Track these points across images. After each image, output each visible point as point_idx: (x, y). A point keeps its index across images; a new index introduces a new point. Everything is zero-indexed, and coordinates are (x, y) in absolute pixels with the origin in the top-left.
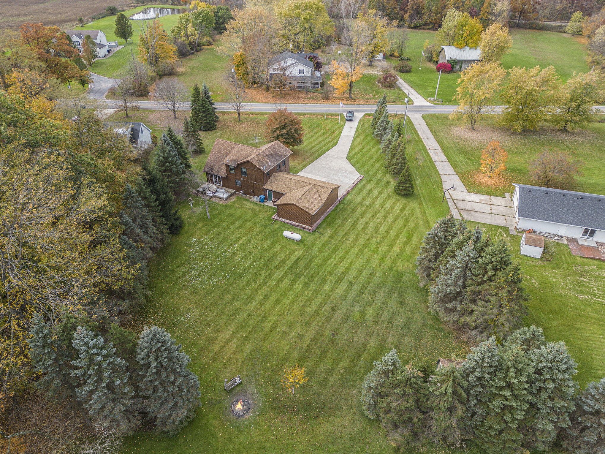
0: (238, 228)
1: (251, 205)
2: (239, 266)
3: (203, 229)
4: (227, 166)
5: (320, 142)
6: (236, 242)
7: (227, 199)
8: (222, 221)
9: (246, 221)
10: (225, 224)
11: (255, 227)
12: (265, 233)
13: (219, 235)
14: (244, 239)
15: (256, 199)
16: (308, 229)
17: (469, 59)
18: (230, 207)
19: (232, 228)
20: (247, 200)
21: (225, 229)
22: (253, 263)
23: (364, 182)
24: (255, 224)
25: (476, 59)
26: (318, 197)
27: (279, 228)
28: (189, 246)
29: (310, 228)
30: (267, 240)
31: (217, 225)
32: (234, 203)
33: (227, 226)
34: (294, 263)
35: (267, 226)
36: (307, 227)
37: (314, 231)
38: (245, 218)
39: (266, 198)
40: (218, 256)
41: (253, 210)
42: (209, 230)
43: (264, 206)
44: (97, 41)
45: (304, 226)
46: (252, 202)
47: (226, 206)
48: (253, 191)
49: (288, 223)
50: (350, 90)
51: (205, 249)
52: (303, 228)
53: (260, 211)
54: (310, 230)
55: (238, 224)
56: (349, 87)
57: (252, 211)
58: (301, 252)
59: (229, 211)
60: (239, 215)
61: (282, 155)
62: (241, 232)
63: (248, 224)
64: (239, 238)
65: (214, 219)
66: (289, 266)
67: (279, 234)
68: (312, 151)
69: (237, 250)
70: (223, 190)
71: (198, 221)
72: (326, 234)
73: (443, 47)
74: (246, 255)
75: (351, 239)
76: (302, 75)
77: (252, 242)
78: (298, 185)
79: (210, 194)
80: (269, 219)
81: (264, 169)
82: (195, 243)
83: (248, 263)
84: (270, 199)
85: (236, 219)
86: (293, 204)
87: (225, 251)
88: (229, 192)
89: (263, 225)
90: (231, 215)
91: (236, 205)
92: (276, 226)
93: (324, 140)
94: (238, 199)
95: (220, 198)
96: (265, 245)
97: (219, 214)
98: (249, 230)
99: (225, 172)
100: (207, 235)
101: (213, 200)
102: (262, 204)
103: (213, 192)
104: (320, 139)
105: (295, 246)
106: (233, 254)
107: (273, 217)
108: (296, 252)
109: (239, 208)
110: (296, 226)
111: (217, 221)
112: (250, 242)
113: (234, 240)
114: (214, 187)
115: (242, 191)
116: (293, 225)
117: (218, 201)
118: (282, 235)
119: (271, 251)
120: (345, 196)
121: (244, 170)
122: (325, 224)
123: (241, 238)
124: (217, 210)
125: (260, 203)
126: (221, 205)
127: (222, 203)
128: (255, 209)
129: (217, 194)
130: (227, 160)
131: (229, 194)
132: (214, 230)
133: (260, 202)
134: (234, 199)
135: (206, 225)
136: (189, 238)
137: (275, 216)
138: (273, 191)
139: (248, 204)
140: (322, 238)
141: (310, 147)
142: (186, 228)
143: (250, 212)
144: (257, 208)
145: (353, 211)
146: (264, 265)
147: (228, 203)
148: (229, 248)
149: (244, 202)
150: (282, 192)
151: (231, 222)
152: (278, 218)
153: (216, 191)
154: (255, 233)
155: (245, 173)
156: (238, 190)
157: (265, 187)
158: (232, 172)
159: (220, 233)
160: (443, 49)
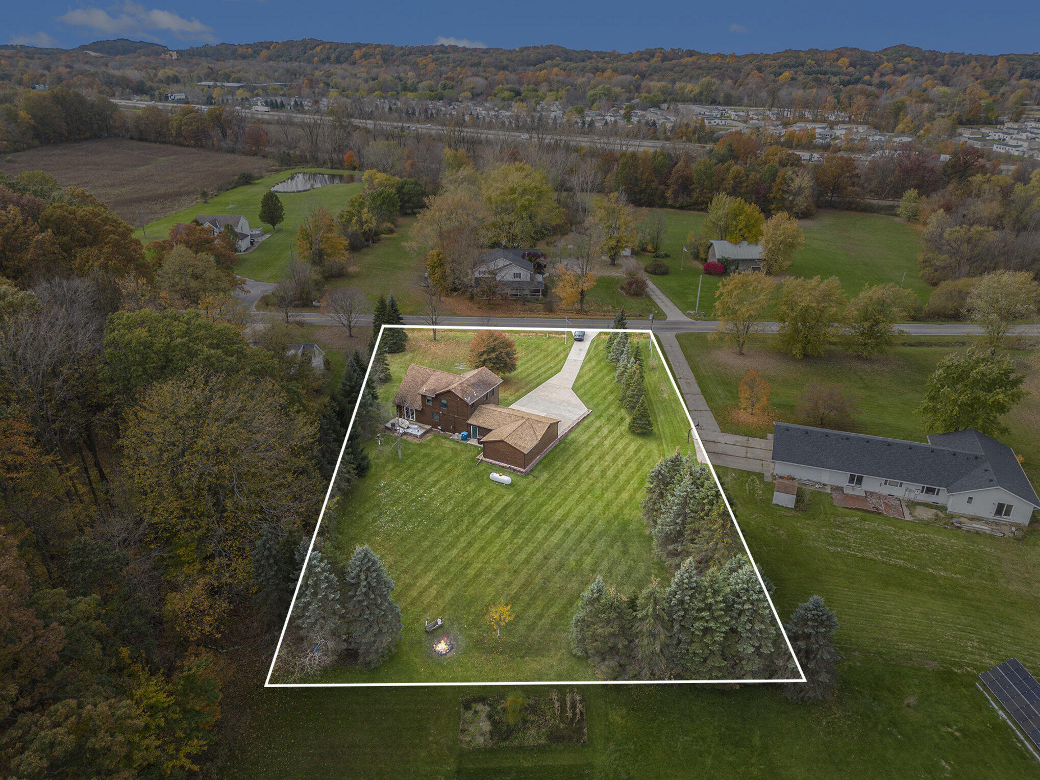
0: (436, 470)
1: (451, 443)
2: (437, 511)
3: (394, 470)
4: (424, 397)
5: (539, 368)
6: (434, 485)
7: (421, 436)
8: (417, 462)
9: (446, 462)
10: (420, 465)
11: (456, 469)
12: (468, 476)
13: (413, 478)
14: (443, 483)
15: (457, 436)
16: (520, 471)
17: (747, 257)
18: (425, 445)
19: (428, 470)
20: (446, 438)
21: (420, 471)
22: (454, 508)
23: (591, 418)
24: (456, 466)
25: (758, 257)
26: (532, 433)
27: (485, 470)
28: (378, 491)
29: (522, 470)
30: (470, 483)
31: (410, 467)
32: (430, 441)
33: (423, 468)
34: (502, 509)
35: (470, 468)
36: (519, 469)
37: (527, 474)
38: (444, 458)
39: (469, 436)
40: (413, 501)
41: (453, 449)
42: (401, 473)
43: (467, 445)
44: (238, 230)
45: (515, 468)
46: (452, 440)
47: (420, 445)
48: (454, 427)
49: (496, 465)
50: (582, 302)
51: (397, 493)
52: (514, 470)
53: (461, 451)
54: (522, 472)
55: (435, 466)
56: (580, 297)
57: (452, 451)
58: (511, 497)
59: (424, 451)
60: (436, 455)
61: (490, 384)
62: (439, 474)
63: (448, 466)
64: (437, 481)
65: (407, 459)
66: (497, 511)
67: (485, 477)
68: (528, 379)
69: (434, 494)
70: (416, 426)
71: (388, 461)
72: (542, 478)
73: (712, 241)
74: (445, 500)
75: (571, 484)
76: (517, 279)
77: (453, 486)
78: (508, 419)
79: (400, 430)
80: (474, 460)
81: (468, 400)
82: (384, 486)
83: (449, 508)
84: (475, 437)
85: (433, 461)
86: (502, 441)
87: (421, 496)
88: (424, 428)
89: (465, 467)
90: (427, 455)
91: (433, 444)
92: (482, 468)
93: (544, 366)
94: (435, 436)
95: (415, 436)
96: (468, 489)
97: (413, 453)
98: (450, 472)
99: (420, 403)
100: (398, 477)
101: (405, 437)
102: (464, 442)
103: (404, 428)
104: (540, 364)
105: (503, 491)
106: (431, 498)
107: (478, 457)
108: (505, 498)
109: (437, 447)
110: (505, 468)
111: (410, 461)
112: (450, 486)
113: (431, 483)
114: (407, 423)
115: (440, 428)
116: (502, 467)
117: (409, 439)
118: (488, 478)
119: (476, 495)
120: (567, 435)
121: (444, 402)
122: (540, 467)
123: (440, 481)
124: (409, 449)
125: (462, 441)
126: (414, 444)
127: (416, 441)
128: (456, 449)
129: (409, 431)
130: (423, 390)
131: (424, 431)
132: (407, 473)
133: (462, 439)
134: (429, 437)
135: (398, 466)
136: (377, 482)
137: (481, 457)
138: (479, 427)
139: (447, 442)
140: (536, 482)
141: (525, 374)
142: (373, 470)
143: (450, 452)
144: (458, 447)
145: (576, 452)
146: (467, 511)
147: (423, 441)
148: (425, 492)
149: (443, 440)
150: (490, 428)
151: (427, 464)
152: (484, 459)
153: (408, 428)
154: (456, 476)
155: (445, 405)
156: (435, 426)
157: (469, 422)
158: (428, 404)
159: (414, 475)
160: (712, 244)
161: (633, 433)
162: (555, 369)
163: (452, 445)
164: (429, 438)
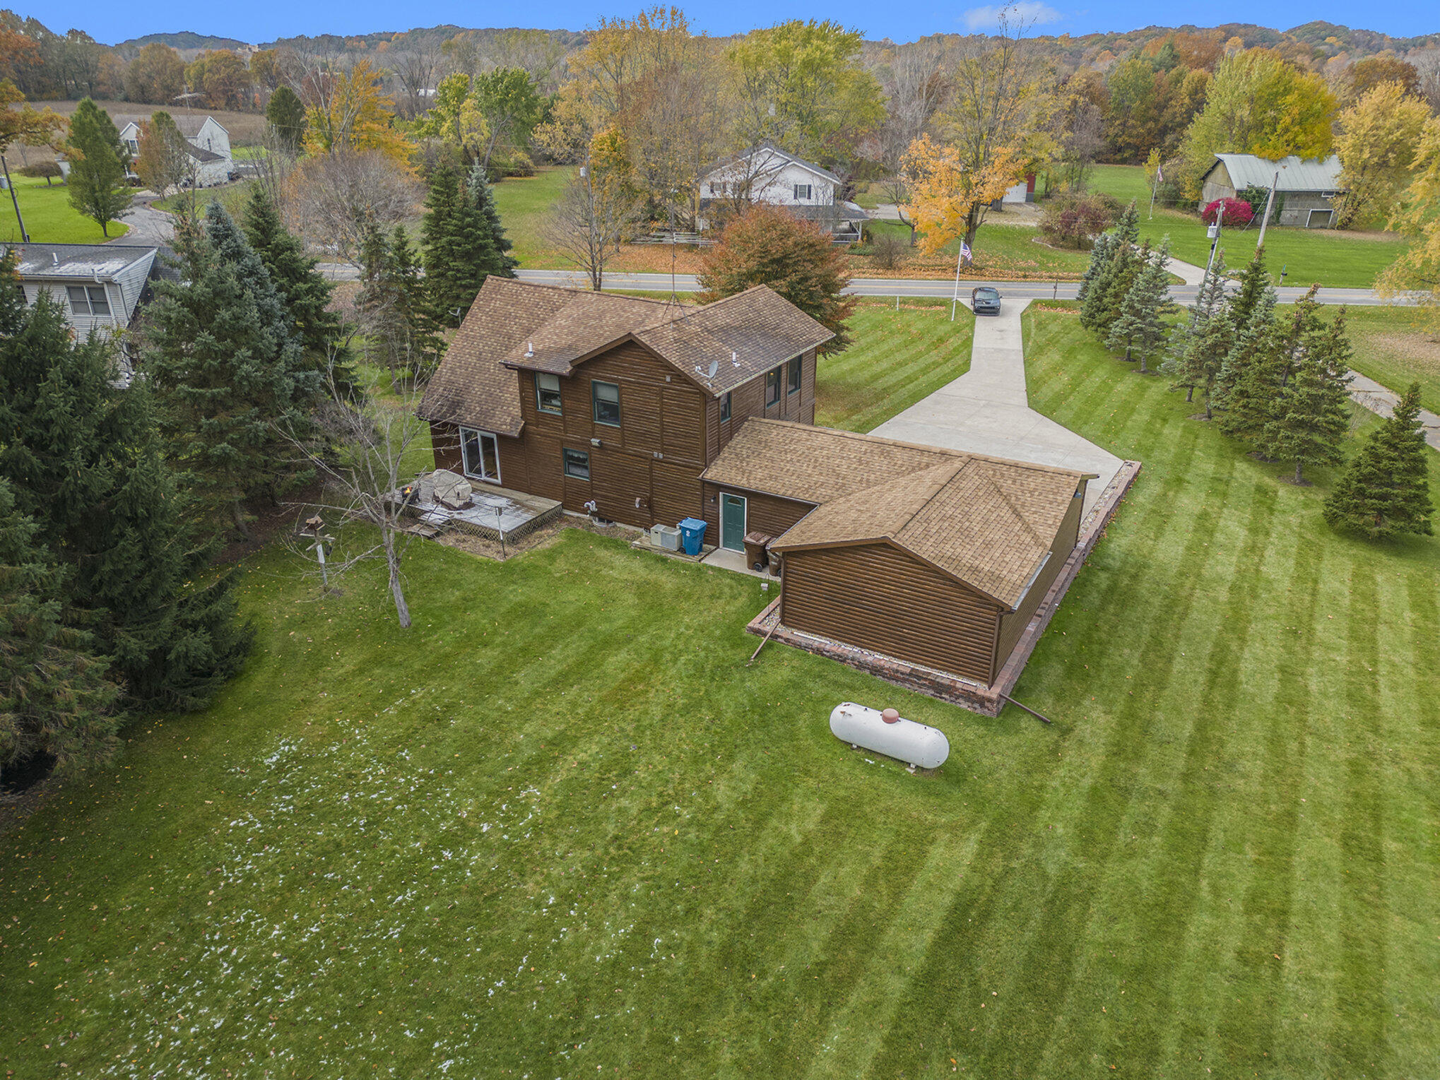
0: (560, 682)
1: (637, 565)
2: (540, 961)
3: (358, 683)
4: (528, 375)
6: (539, 766)
7: (515, 538)
8: (475, 640)
9: (608, 643)
10: (487, 658)
11: (656, 678)
12: (719, 714)
13: (440, 721)
14: (589, 750)
15: (660, 537)
16: (970, 697)
17: (1304, 188)
18: (526, 573)
19: (525, 679)
20: (619, 546)
21: (484, 686)
22: (642, 933)
23: (1154, 488)
24: (656, 660)
26: (1006, 514)
27: (795, 685)
28: (237, 795)
29: (981, 688)
30: (730, 757)
31: (440, 666)
32: (551, 555)
33: (499, 670)
34: (943, 940)
35: (722, 672)
36: (962, 682)
37: (1010, 707)
38: (603, 627)
39: (708, 537)
40: (400, 878)
41: (642, 589)
42: (390, 692)
43: (699, 572)
44: (199, 142)
45: (945, 677)
46: (642, 552)
47: (508, 571)
48: (649, 504)
49: (842, 659)
51: (330, 813)
52: (939, 688)
53: (679, 594)
54: (982, 701)
55: (558, 658)
57: (641, 595)
58: (968, 850)
59: (517, 593)
60: (569, 611)
61: (788, 338)
62: (574, 705)
63: (617, 662)
64: (561, 743)
65: (434, 629)
66: (914, 965)
67: (803, 721)
69: (537, 828)
70: (502, 502)
71: (343, 638)
72: (1084, 729)
73: (1220, 156)
74: (594, 870)
75: (1255, 768)
76: (804, 201)
77: (641, 773)
78: (880, 463)
79: (437, 515)
80: (734, 636)
81: (708, 375)
82: (280, 768)
83: (617, 932)
84: (733, 540)
85: (555, 635)
86: (884, 545)
87: (461, 836)
88: (529, 508)
89: (699, 670)
90: (527, 612)
91: (561, 565)
92: (780, 673)
94: (573, 538)
95: (487, 535)
96: (722, 792)
97: (467, 603)
98: (622, 696)
99: (517, 411)
100: (368, 716)
101: (449, 541)
102: (692, 560)
103: (449, 507)
105: (916, 806)
106: (512, 853)
107: (754, 623)
108: (937, 854)
109: (573, 580)
110: (894, 676)
111: (444, 640)
112: (627, 772)
113: (530, 752)
114: (464, 486)
115: (592, 505)
116: (876, 670)
117: (470, 545)
118: (821, 730)
119: (768, 840)
120: (1098, 540)
121: (608, 394)
122: (1054, 672)
123: (575, 741)
124: (455, 584)
125: (681, 558)
126: (480, 566)
127: (492, 554)
128: (657, 587)
129: (468, 516)
130: (526, 352)
131: (529, 516)
132: (417, 693)
133: (682, 550)
134: (549, 539)
135: (377, 661)
136: (255, 741)
137: (768, 621)
138: (752, 495)
139: (620, 560)
140: (1070, 756)
142: (258, 681)
143: (630, 598)
144: (667, 581)
145: (1175, 606)
146: (726, 956)
147: (521, 554)
148: (487, 810)
149: (603, 553)
150: (802, 497)
151: (524, 650)
152: (784, 632)
153: (469, 505)
154: (657, 712)
155: (612, 411)
156: (572, 500)
157: (711, 474)
158: (547, 410)
159: (450, 708)
160: (1219, 161)
161: (1355, 535)
162: (947, 368)
163: (639, 569)
164: (548, 544)
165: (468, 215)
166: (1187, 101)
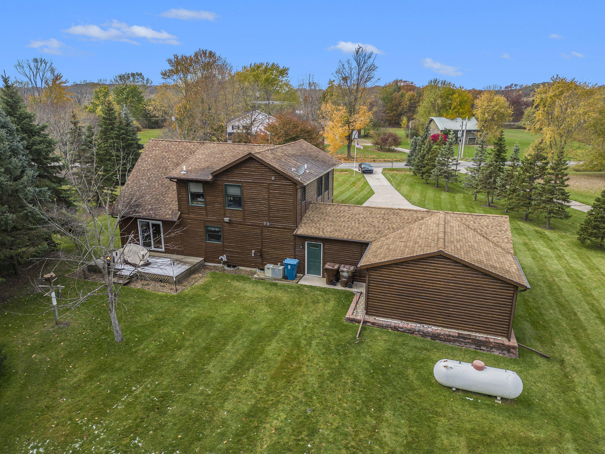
0: (240, 368)
1: (260, 288)
3: (89, 387)
4: (182, 183)
6: (246, 437)
7: (181, 279)
8: (171, 345)
9: (262, 337)
10: (182, 357)
11: (303, 358)
12: (356, 378)
13: (159, 409)
14: (279, 418)
15: (271, 271)
16: (500, 347)
18: (194, 299)
19: (214, 369)
24: (297, 345)
25: (474, 129)
26: (481, 238)
27: (394, 352)
29: (505, 341)
30: (380, 409)
31: (150, 367)
32: (206, 288)
33: (193, 364)
35: (343, 349)
36: (492, 338)
38: (254, 328)
39: (300, 269)
41: (270, 302)
43: (300, 289)
45: (481, 336)
46: (260, 281)
47: (181, 299)
48: (260, 253)
49: (411, 332)
50: (349, 147)
52: (479, 343)
53: (293, 303)
54: (508, 349)
55: (232, 352)
57: (270, 306)
60: (229, 319)
62: (255, 384)
63: (272, 349)
65: (141, 341)
70: (168, 260)
71: (74, 355)
73: (432, 118)
77: (324, 430)
78: (395, 219)
79: (127, 271)
80: (339, 324)
81: (299, 174)
84: (313, 270)
86: (441, 256)
88: (185, 263)
89: (328, 349)
91: (214, 294)
94: (217, 277)
95: (161, 279)
96: (389, 438)
97: (159, 322)
99: (175, 207)
100: (102, 413)
101: (138, 285)
102: (293, 283)
103: (134, 265)
107: (349, 315)
109: (226, 300)
110: (447, 339)
111: (149, 348)
112: (313, 432)
113: (235, 426)
114: (144, 253)
115: (224, 258)
116: (435, 337)
117: (152, 288)
118: (430, 381)
121: (234, 191)
123: (265, 412)
124: (148, 311)
125: (285, 282)
126: (162, 298)
128: (278, 300)
129: (150, 270)
130: (182, 171)
131: (186, 267)
132: (137, 389)
133: (285, 277)
134: (201, 279)
135: (103, 368)
137: (357, 312)
138: (325, 242)
139: (249, 287)
144: (284, 297)
147: (187, 289)
149: (236, 284)
151: (207, 349)
152: (371, 319)
153: (147, 264)
154: (313, 381)
155: (237, 201)
156: (210, 256)
158: (195, 204)
160: (432, 120)
163: (262, 291)
164: (201, 282)
165: (122, 129)
166: (408, 103)
